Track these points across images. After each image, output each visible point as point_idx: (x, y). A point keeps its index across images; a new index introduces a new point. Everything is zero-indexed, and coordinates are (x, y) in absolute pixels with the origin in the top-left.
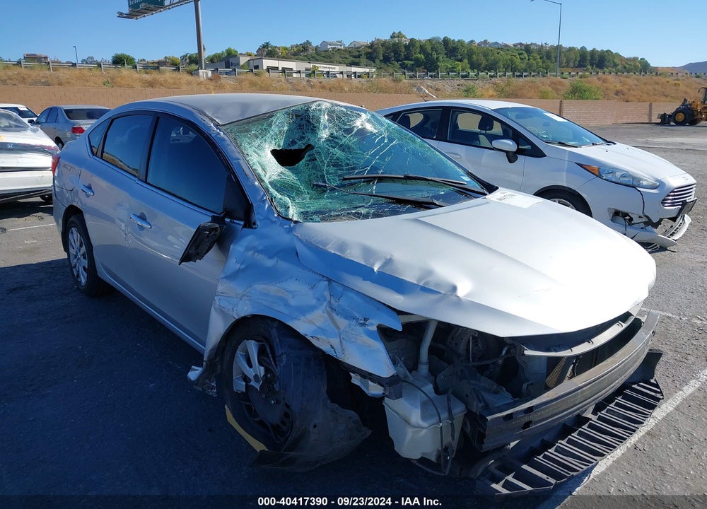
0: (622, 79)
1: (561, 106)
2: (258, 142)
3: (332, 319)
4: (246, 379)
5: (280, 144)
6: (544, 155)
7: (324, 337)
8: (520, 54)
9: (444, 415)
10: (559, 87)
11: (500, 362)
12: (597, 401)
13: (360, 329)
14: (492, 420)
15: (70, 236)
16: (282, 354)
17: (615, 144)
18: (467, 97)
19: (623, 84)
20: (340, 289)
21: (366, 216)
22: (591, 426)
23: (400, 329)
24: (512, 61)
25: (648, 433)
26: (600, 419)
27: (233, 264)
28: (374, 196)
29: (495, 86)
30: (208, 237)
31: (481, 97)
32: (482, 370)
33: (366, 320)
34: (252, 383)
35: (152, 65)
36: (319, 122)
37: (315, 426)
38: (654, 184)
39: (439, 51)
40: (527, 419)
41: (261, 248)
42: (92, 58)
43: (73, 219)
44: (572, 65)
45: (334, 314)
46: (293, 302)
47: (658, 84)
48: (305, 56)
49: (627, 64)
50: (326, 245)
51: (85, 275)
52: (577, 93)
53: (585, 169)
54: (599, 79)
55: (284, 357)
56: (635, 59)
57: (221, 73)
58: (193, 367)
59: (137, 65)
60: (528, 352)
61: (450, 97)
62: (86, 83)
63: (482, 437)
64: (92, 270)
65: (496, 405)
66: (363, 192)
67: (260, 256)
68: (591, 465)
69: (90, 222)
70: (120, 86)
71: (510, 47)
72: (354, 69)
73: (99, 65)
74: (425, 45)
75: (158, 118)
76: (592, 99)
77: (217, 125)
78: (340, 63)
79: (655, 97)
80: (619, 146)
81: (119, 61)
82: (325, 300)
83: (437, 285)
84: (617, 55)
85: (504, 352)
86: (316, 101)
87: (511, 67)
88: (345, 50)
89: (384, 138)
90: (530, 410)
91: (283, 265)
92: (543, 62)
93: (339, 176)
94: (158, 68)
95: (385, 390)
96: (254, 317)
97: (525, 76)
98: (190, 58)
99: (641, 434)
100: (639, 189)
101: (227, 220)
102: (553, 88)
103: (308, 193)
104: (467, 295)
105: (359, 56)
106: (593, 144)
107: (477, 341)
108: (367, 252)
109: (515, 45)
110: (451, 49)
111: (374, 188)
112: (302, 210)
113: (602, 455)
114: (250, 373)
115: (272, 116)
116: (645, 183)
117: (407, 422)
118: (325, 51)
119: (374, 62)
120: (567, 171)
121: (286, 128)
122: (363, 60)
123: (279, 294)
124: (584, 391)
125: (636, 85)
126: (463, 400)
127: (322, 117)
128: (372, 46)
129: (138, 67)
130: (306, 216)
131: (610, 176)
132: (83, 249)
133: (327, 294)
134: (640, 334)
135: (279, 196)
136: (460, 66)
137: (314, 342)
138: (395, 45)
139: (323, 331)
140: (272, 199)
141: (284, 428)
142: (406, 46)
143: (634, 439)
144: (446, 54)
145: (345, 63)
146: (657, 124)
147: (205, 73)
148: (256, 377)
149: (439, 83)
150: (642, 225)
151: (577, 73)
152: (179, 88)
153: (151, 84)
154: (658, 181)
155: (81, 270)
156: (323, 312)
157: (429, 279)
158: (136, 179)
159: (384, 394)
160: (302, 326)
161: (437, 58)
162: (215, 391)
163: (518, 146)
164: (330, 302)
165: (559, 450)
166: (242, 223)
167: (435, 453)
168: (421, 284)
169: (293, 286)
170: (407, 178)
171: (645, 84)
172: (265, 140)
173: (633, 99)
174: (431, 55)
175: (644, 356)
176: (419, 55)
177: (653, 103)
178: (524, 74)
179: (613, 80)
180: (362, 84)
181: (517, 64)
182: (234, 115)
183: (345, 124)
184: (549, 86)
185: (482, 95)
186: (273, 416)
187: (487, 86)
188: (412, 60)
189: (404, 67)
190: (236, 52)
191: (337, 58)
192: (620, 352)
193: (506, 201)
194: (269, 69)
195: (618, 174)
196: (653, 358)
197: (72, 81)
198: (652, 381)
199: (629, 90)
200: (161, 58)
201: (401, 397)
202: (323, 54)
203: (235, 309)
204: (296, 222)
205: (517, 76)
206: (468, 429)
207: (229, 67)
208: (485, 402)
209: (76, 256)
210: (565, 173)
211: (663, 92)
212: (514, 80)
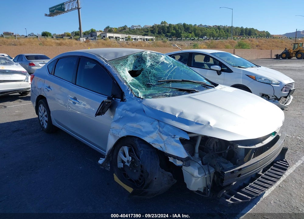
0: (259, 40)
1: (234, 52)
2: (123, 67)
3: (161, 136)
4: (123, 162)
5: (131, 68)
6: (233, 72)
7: (157, 143)
8: (216, 30)
9: (207, 173)
10: (233, 43)
11: (227, 151)
12: (263, 168)
13: (173, 139)
14: (227, 173)
15: (39, 108)
16: (141, 150)
17: (260, 67)
18: (194, 48)
19: (259, 42)
20: (163, 124)
21: (169, 96)
22: (262, 177)
23: (189, 139)
24: (212, 33)
25: (284, 181)
26: (265, 174)
27: (117, 116)
28: (171, 88)
29: (206, 44)
30: (107, 105)
31: (200, 48)
32: (220, 155)
33: (175, 136)
34: (126, 164)
35: (59, 36)
36: (146, 59)
37: (155, 179)
38: (278, 83)
39: (182, 29)
40: (239, 173)
41: (128, 109)
42: (33, 33)
43: (41, 101)
44: (237, 34)
45: (161, 134)
46: (144, 130)
47: (274, 42)
48: (125, 32)
49: (260, 34)
50: (156, 107)
51: (47, 124)
52: (241, 46)
53: (249, 77)
54: (249, 40)
55: (142, 152)
56: (264, 32)
57: (90, 39)
58: (101, 158)
59: (54, 36)
60: (239, 147)
61: (187, 48)
62: (31, 44)
63: (222, 180)
64: (50, 122)
65: (227, 168)
66: (167, 87)
67: (128, 112)
68: (264, 192)
69: (49, 102)
70: (46, 45)
71: (211, 27)
72: (146, 37)
73: (38, 37)
74: (175, 26)
75: (80, 58)
76: (247, 49)
77: (106, 61)
78: (140, 35)
79: (273, 47)
80: (262, 68)
81: (45, 34)
82: (157, 128)
83: (202, 122)
84: (256, 30)
85: (228, 148)
86: (144, 51)
87: (212, 35)
88: (142, 29)
89: (171, 65)
90: (240, 169)
91: (138, 115)
92: (226, 33)
93: (156, 80)
94: (63, 37)
95: (183, 163)
96: (128, 136)
97: (218, 39)
98: (75, 33)
99: (281, 181)
100: (272, 85)
101: (113, 99)
102: (230, 44)
103: (144, 88)
104: (215, 125)
105: (148, 32)
106: (252, 67)
107: (217, 144)
108: (173, 109)
109: (213, 26)
110: (187, 28)
111: (171, 85)
112: (144, 94)
113: (268, 188)
114: (125, 159)
115: (128, 57)
116: (274, 82)
117: (193, 175)
118: (133, 30)
119: (154, 34)
120: (243, 78)
121: (133, 62)
122: (150, 33)
123: (138, 127)
124: (260, 162)
125: (265, 43)
126: (213, 166)
127: (147, 57)
128: (153, 27)
129: (54, 37)
130: (146, 96)
131: (260, 80)
132: (46, 113)
133: (158, 126)
134: (279, 141)
135: (135, 89)
136: (190, 35)
137: (153, 145)
138: (163, 27)
139: (157, 141)
140: (132, 90)
141: (140, 181)
142: (167, 27)
143: (278, 183)
144: (184, 30)
145: (142, 35)
146: (274, 59)
147: (83, 39)
148: (128, 161)
149: (182, 43)
150: (273, 100)
151: (240, 38)
152: (72, 46)
153: (60, 44)
154: (279, 81)
155: (44, 122)
156: (157, 133)
157: (199, 119)
158: (71, 83)
159: (183, 165)
160: (148, 139)
161: (181, 32)
162: (109, 168)
163: (221, 68)
164: (159, 129)
165: (251, 186)
166: (120, 100)
167: (203, 188)
168: (195, 121)
169: (143, 124)
170: (183, 81)
171: (268, 42)
172: (126, 67)
173: (263, 48)
174: (178, 31)
175: (281, 150)
176: (173, 31)
177: (272, 50)
178: (218, 38)
179: (255, 41)
180: (150, 44)
181: (215, 34)
182: (112, 57)
183: (156, 60)
184: (229, 43)
185: (201, 47)
186: (135, 176)
187: (203, 44)
188: (170, 33)
189: (167, 36)
190: (95, 30)
191: (138, 32)
192: (272, 148)
193: (223, 90)
194: (110, 37)
195: (263, 79)
196: (284, 151)
197: (26, 44)
198: (284, 160)
199: (262, 45)
200: (63, 33)
201: (190, 166)
202: (132, 31)
203: (119, 134)
204: (142, 99)
205: (215, 39)
206: (216, 179)
207: (92, 37)
208: (223, 167)
209: (42, 116)
210: (241, 79)
211: (276, 45)
212: (214, 41)
